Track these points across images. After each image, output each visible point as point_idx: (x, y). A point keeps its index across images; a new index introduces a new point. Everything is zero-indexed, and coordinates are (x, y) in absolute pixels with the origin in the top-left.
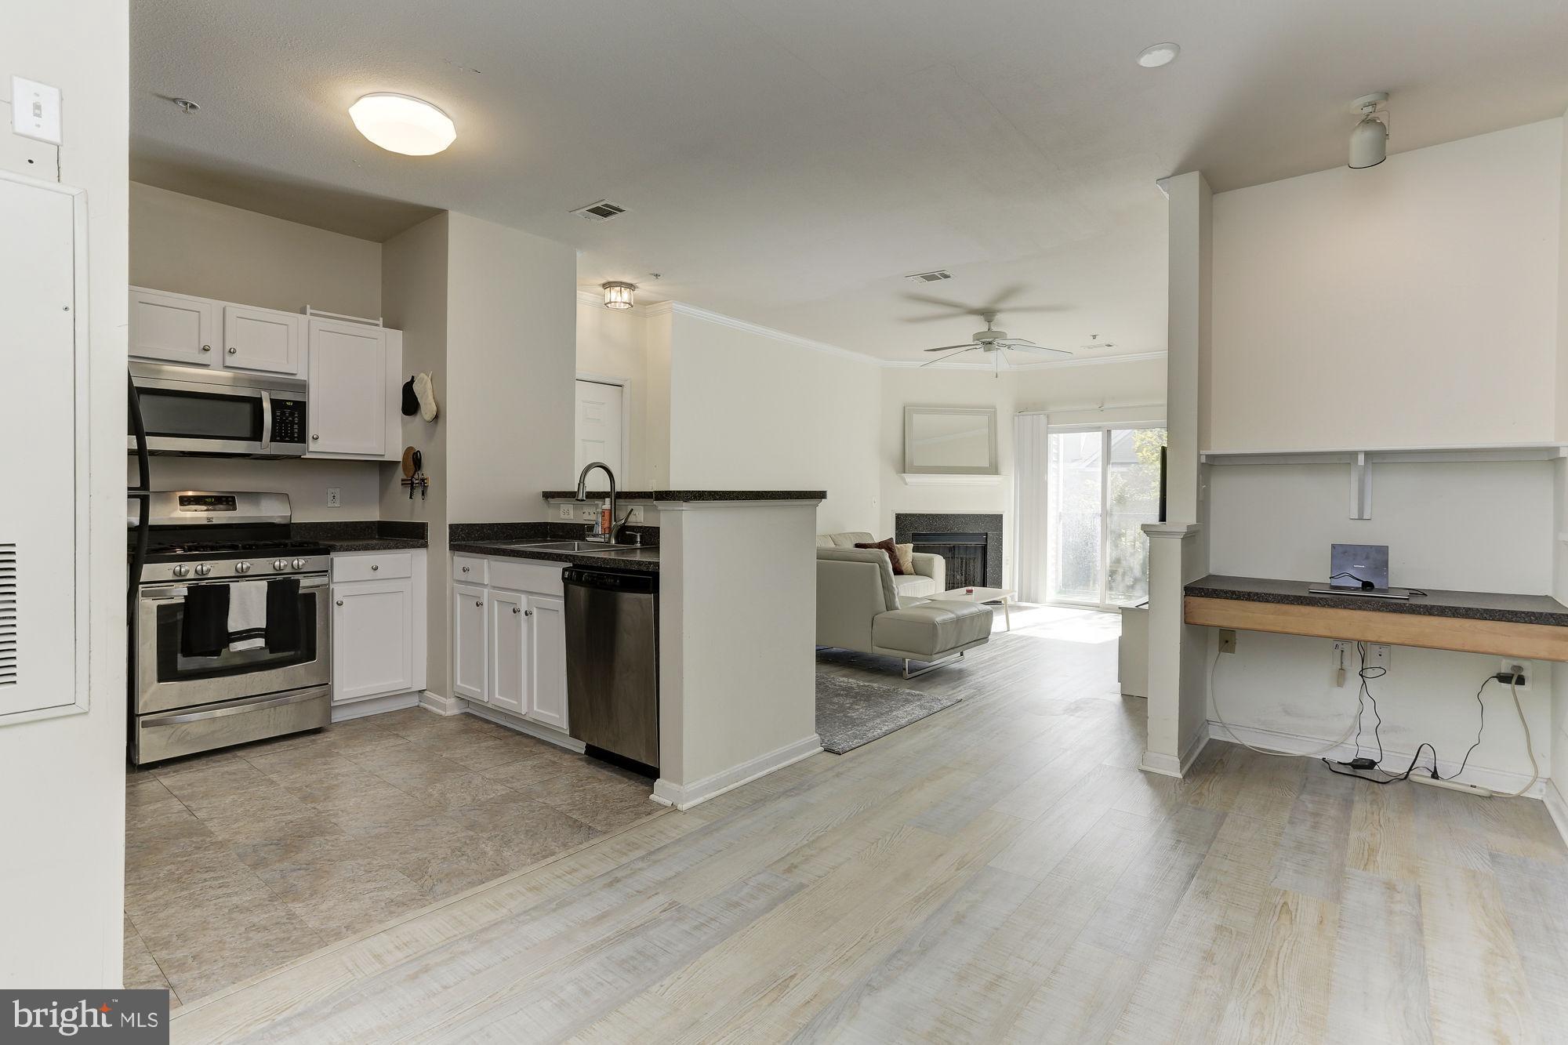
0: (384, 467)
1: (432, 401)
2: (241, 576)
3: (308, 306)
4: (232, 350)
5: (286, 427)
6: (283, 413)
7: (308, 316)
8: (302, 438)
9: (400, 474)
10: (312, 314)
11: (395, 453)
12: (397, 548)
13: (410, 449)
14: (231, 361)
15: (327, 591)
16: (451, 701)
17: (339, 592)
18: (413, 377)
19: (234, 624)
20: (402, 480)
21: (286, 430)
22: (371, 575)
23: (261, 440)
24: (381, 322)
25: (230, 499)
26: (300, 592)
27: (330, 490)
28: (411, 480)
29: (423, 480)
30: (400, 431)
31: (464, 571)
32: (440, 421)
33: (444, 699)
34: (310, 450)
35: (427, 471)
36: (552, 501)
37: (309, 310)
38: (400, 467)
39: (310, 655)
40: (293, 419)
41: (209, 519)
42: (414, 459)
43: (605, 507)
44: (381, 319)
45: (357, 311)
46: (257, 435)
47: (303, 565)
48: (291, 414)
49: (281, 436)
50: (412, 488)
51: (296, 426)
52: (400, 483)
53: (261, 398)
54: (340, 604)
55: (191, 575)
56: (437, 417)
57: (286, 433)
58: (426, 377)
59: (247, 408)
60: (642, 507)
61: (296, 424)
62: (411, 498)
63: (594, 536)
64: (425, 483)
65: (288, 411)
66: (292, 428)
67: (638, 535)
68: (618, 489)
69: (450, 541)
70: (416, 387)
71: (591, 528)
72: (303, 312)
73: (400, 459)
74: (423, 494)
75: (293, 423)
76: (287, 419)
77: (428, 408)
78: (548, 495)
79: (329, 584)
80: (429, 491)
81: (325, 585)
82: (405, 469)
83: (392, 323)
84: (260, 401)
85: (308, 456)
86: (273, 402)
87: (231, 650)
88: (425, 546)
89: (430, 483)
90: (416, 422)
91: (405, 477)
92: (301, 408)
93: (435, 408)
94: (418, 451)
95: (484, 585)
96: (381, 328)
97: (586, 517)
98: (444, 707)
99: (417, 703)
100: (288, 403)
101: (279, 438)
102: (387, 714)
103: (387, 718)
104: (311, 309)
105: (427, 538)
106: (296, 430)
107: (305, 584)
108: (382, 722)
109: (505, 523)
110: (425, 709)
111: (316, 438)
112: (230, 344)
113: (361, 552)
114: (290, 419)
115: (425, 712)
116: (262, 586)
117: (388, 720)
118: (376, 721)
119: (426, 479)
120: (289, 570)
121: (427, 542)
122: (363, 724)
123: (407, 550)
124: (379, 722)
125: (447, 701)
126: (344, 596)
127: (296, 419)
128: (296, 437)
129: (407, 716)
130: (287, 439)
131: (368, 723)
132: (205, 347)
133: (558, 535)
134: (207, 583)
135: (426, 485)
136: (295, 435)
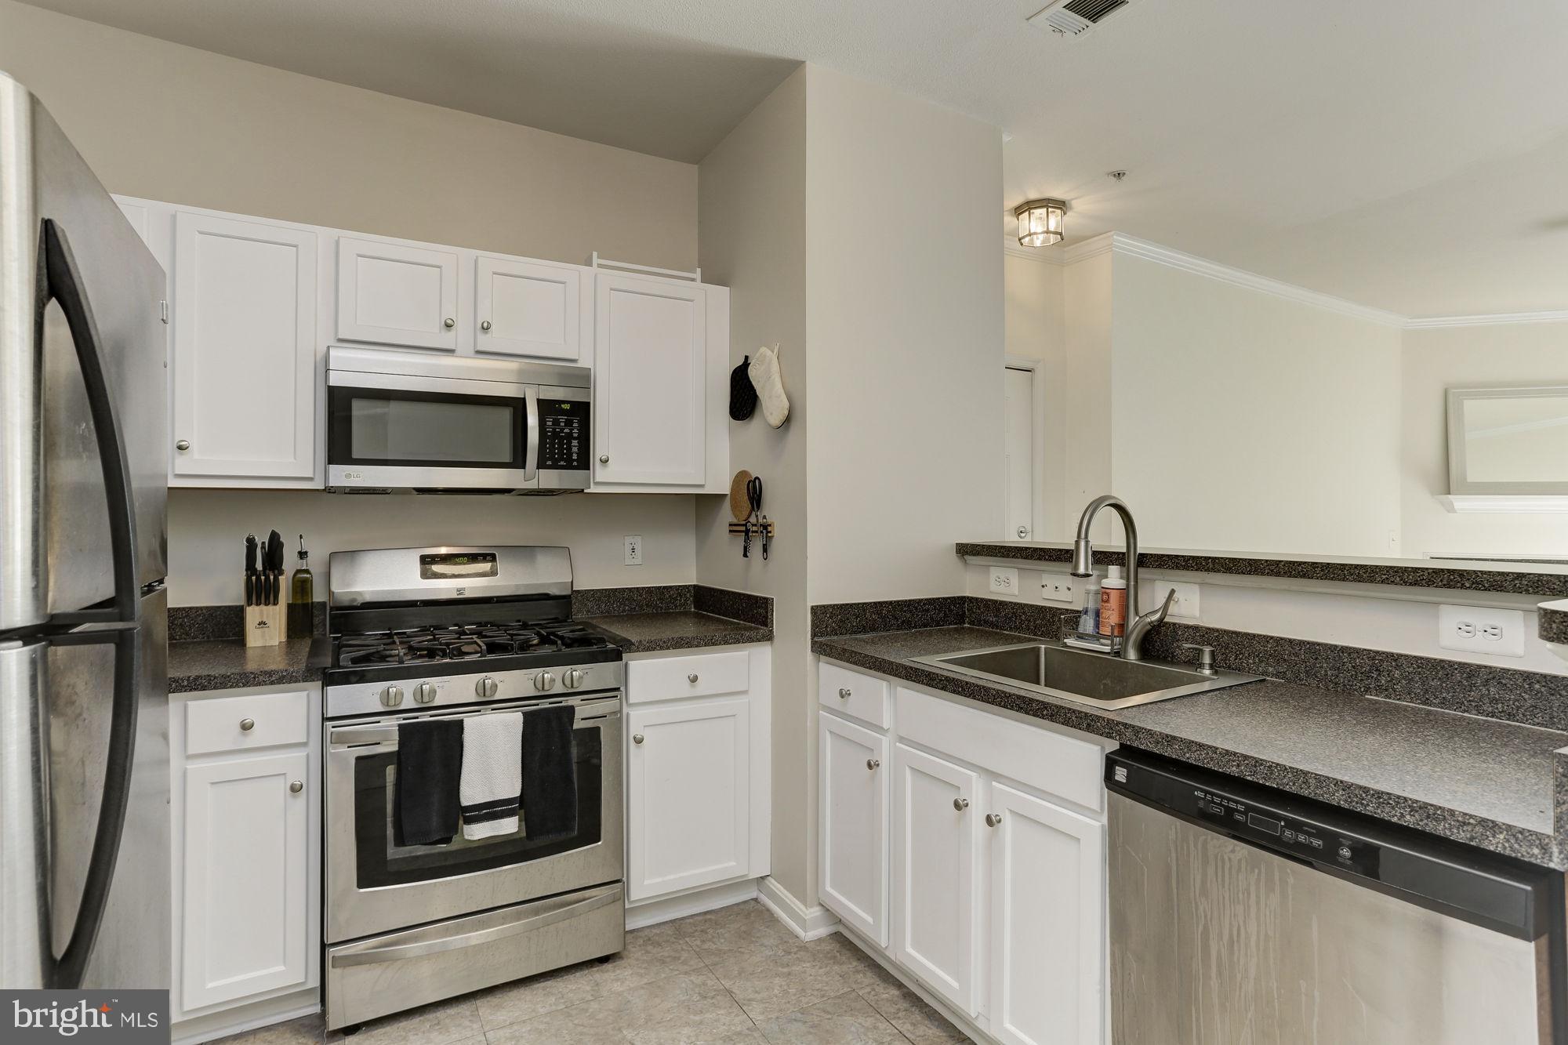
0: (703, 504)
1: (781, 391)
2: (485, 702)
3: (595, 254)
4: (485, 325)
5: (561, 444)
6: (556, 422)
7: (594, 270)
8: (584, 462)
9: (726, 515)
10: (600, 266)
11: (720, 483)
12: (726, 643)
13: (743, 474)
14: (486, 342)
15: (618, 720)
16: (813, 913)
17: (637, 720)
18: (747, 358)
19: (471, 792)
20: (730, 525)
21: (561, 448)
22: (686, 690)
23: (524, 467)
24: (698, 274)
25: (488, 557)
26: (575, 727)
27: (628, 540)
28: (745, 525)
29: (765, 527)
30: (727, 444)
31: (842, 697)
32: (795, 427)
33: (802, 907)
34: (598, 479)
35: (772, 510)
36: (970, 559)
37: (596, 260)
38: (727, 504)
39: (591, 834)
40: (571, 430)
41: (460, 591)
42: (752, 492)
43: (1106, 583)
44: (699, 270)
45: (665, 260)
46: (518, 461)
47: (581, 677)
48: (569, 423)
49: (552, 458)
50: (747, 539)
51: (575, 443)
52: (727, 529)
53: (524, 399)
54: (639, 741)
55: (408, 702)
56: (788, 420)
57: (561, 454)
58: (769, 353)
59: (506, 415)
60: (1196, 588)
61: (575, 438)
62: (745, 555)
63: (1081, 637)
64: (768, 532)
65: (563, 419)
66: (569, 448)
67: (1207, 650)
68: (1145, 545)
69: (814, 635)
70: (753, 373)
71: (1073, 618)
72: (588, 262)
73: (728, 492)
74: (765, 550)
75: (570, 436)
76: (562, 431)
77: (772, 403)
78: (965, 550)
79: (621, 711)
80: (775, 545)
81: (615, 713)
82: (735, 507)
83: (714, 276)
84: (522, 402)
85: (593, 489)
86: (542, 404)
87: (466, 837)
88: (769, 637)
89: (777, 531)
90: (753, 428)
91: (735, 521)
92: (581, 412)
93: (786, 404)
94: (757, 478)
95: (882, 728)
96: (698, 284)
97: (1049, 593)
98: (802, 923)
99: (754, 895)
100: (563, 406)
101: (549, 463)
102: (708, 917)
103: (711, 931)
104: (598, 258)
105: (773, 624)
106: (575, 449)
107: (584, 712)
108: (703, 942)
109: (898, 601)
110: (768, 910)
111: (605, 462)
112: (483, 316)
113: (671, 651)
114: (567, 430)
115: (770, 919)
116: (514, 720)
117: (713, 937)
118: (694, 937)
119: (770, 525)
120: (558, 688)
121: (772, 631)
122: (673, 943)
123: (741, 645)
124: (698, 943)
125: (807, 912)
126: (645, 726)
127: (576, 431)
128: (575, 460)
129: (743, 928)
130: (562, 463)
131: (681, 942)
132: (449, 322)
133: (986, 622)
134: (431, 716)
135: (770, 535)
136: (575, 457)
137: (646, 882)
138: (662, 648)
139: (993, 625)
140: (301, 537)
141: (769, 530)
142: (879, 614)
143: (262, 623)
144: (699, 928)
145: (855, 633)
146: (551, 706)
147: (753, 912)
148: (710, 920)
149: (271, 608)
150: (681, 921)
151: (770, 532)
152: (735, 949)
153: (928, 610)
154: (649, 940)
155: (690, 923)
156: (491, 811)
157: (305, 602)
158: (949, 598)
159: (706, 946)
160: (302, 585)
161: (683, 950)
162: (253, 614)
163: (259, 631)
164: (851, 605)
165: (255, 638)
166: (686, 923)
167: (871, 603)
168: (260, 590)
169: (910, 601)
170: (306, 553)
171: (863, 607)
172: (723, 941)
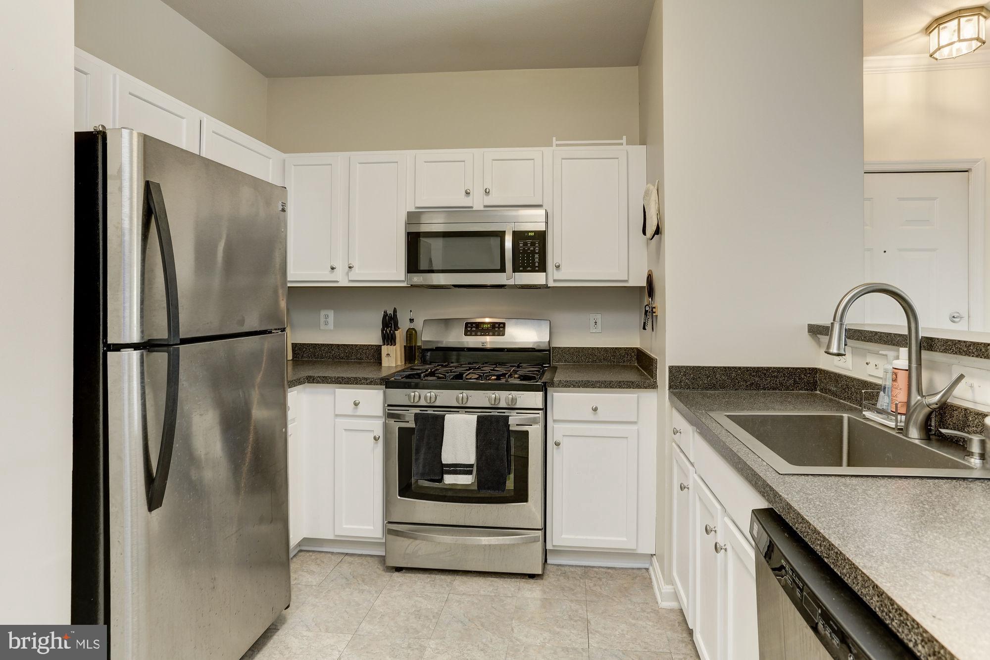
3: (554, 138)
4: (487, 190)
5: (528, 257)
6: (525, 244)
7: (554, 147)
8: (543, 267)
10: (557, 145)
12: (622, 387)
14: (488, 200)
16: (669, 590)
19: (448, 456)
21: (528, 260)
22: (590, 416)
23: (504, 272)
24: (624, 141)
25: (501, 325)
26: (512, 429)
27: (593, 317)
33: (663, 583)
34: (553, 279)
37: (555, 142)
39: (523, 496)
40: (534, 248)
41: (484, 343)
42: (649, 284)
43: (897, 363)
44: (624, 137)
46: (500, 268)
48: (533, 244)
49: (523, 266)
50: (647, 317)
51: (537, 256)
53: (504, 231)
54: (558, 444)
55: (422, 402)
57: (528, 263)
59: (489, 242)
61: (537, 253)
62: (645, 328)
63: (876, 411)
65: (529, 241)
66: (533, 257)
72: (549, 144)
74: (652, 326)
75: (533, 252)
76: (529, 249)
77: (649, 223)
78: (814, 330)
80: (657, 322)
84: (503, 234)
85: (551, 285)
86: (514, 234)
87: (445, 482)
88: (654, 387)
89: (659, 312)
92: (541, 237)
93: (656, 222)
94: (651, 275)
96: (624, 146)
98: (662, 595)
99: (647, 566)
100: (530, 234)
101: (521, 269)
102: (609, 571)
103: (604, 580)
104: (556, 140)
105: (656, 377)
106: (537, 260)
107: (515, 420)
108: (595, 585)
109: (747, 368)
110: (650, 579)
111: (558, 267)
112: (487, 185)
113: (581, 389)
114: (532, 249)
115: (647, 585)
116: (473, 419)
117: (603, 584)
118: (591, 580)
119: (655, 308)
120: (503, 404)
121: (656, 382)
122: (576, 580)
123: (631, 389)
124: (592, 585)
125: (664, 587)
126: (564, 436)
127: (537, 248)
128: (537, 267)
129: (625, 585)
130: (529, 269)
131: (581, 581)
132: (468, 191)
133: (830, 390)
134: (434, 411)
135: (654, 314)
136: (537, 265)
137: (563, 536)
138: (574, 386)
139: (834, 394)
140: (411, 311)
141: (654, 311)
142: (729, 377)
143: (388, 355)
144: (598, 576)
145: (707, 389)
146: (498, 414)
147: (640, 577)
148: (609, 573)
149: (392, 347)
150: (591, 569)
151: (655, 312)
152: (611, 597)
153: (777, 377)
154: (565, 573)
155: (595, 571)
156: (464, 469)
157: (411, 345)
158: (799, 368)
159: (594, 588)
160: (411, 334)
161: (579, 586)
162: (385, 349)
163: (387, 358)
164: (703, 368)
165: (386, 362)
166: (592, 570)
167: (721, 367)
168: (389, 339)
169: (758, 368)
170: (413, 319)
171: (713, 371)
172: (607, 588)
